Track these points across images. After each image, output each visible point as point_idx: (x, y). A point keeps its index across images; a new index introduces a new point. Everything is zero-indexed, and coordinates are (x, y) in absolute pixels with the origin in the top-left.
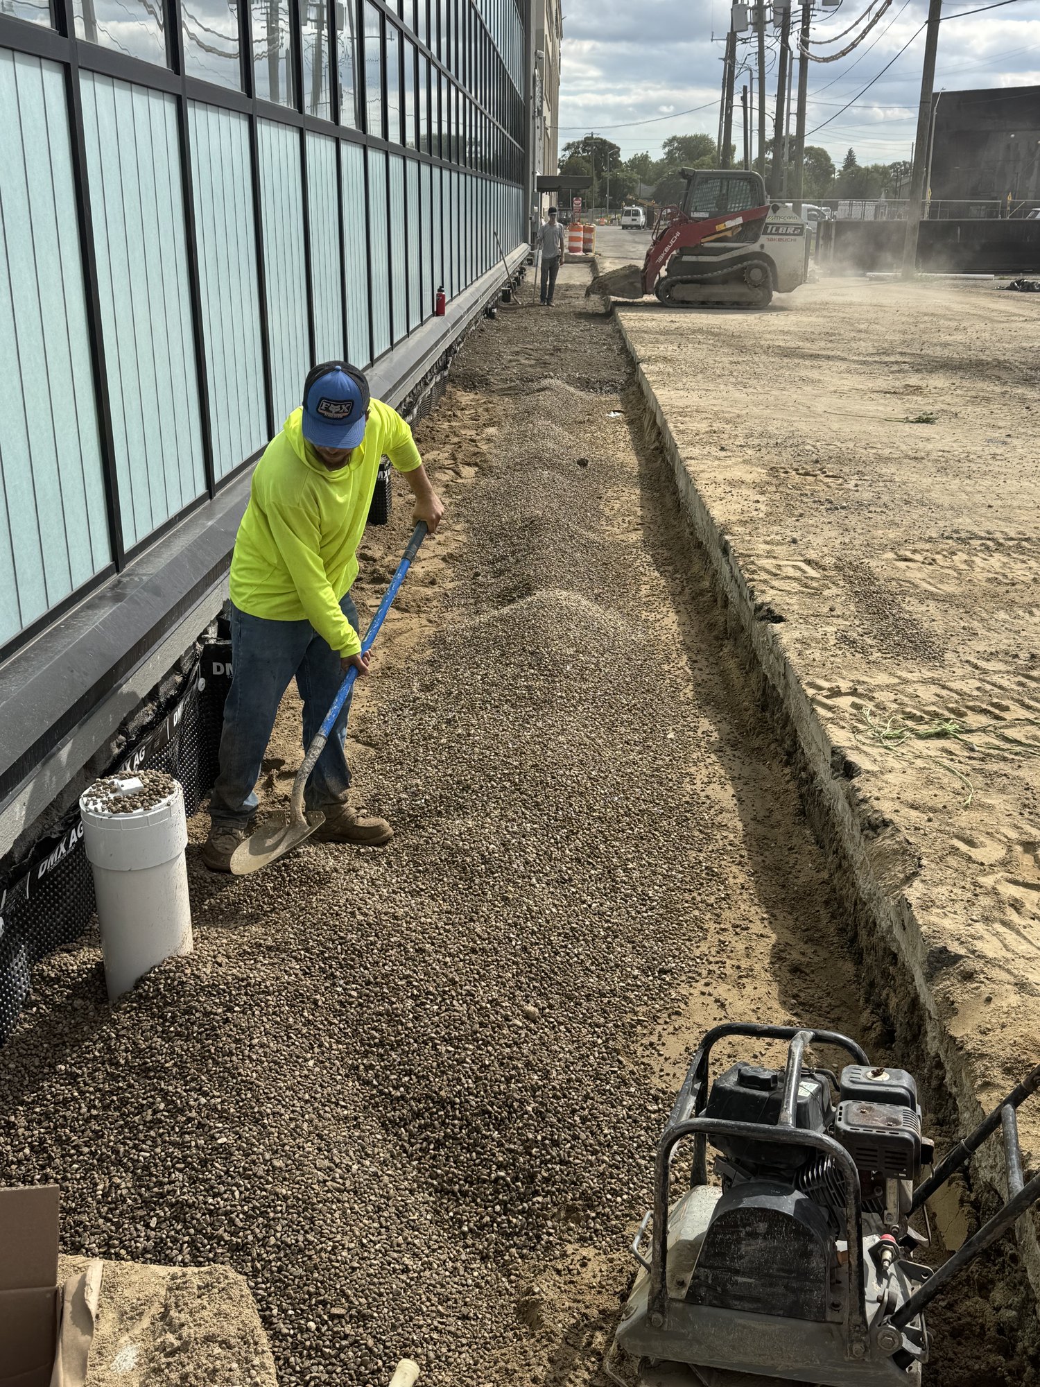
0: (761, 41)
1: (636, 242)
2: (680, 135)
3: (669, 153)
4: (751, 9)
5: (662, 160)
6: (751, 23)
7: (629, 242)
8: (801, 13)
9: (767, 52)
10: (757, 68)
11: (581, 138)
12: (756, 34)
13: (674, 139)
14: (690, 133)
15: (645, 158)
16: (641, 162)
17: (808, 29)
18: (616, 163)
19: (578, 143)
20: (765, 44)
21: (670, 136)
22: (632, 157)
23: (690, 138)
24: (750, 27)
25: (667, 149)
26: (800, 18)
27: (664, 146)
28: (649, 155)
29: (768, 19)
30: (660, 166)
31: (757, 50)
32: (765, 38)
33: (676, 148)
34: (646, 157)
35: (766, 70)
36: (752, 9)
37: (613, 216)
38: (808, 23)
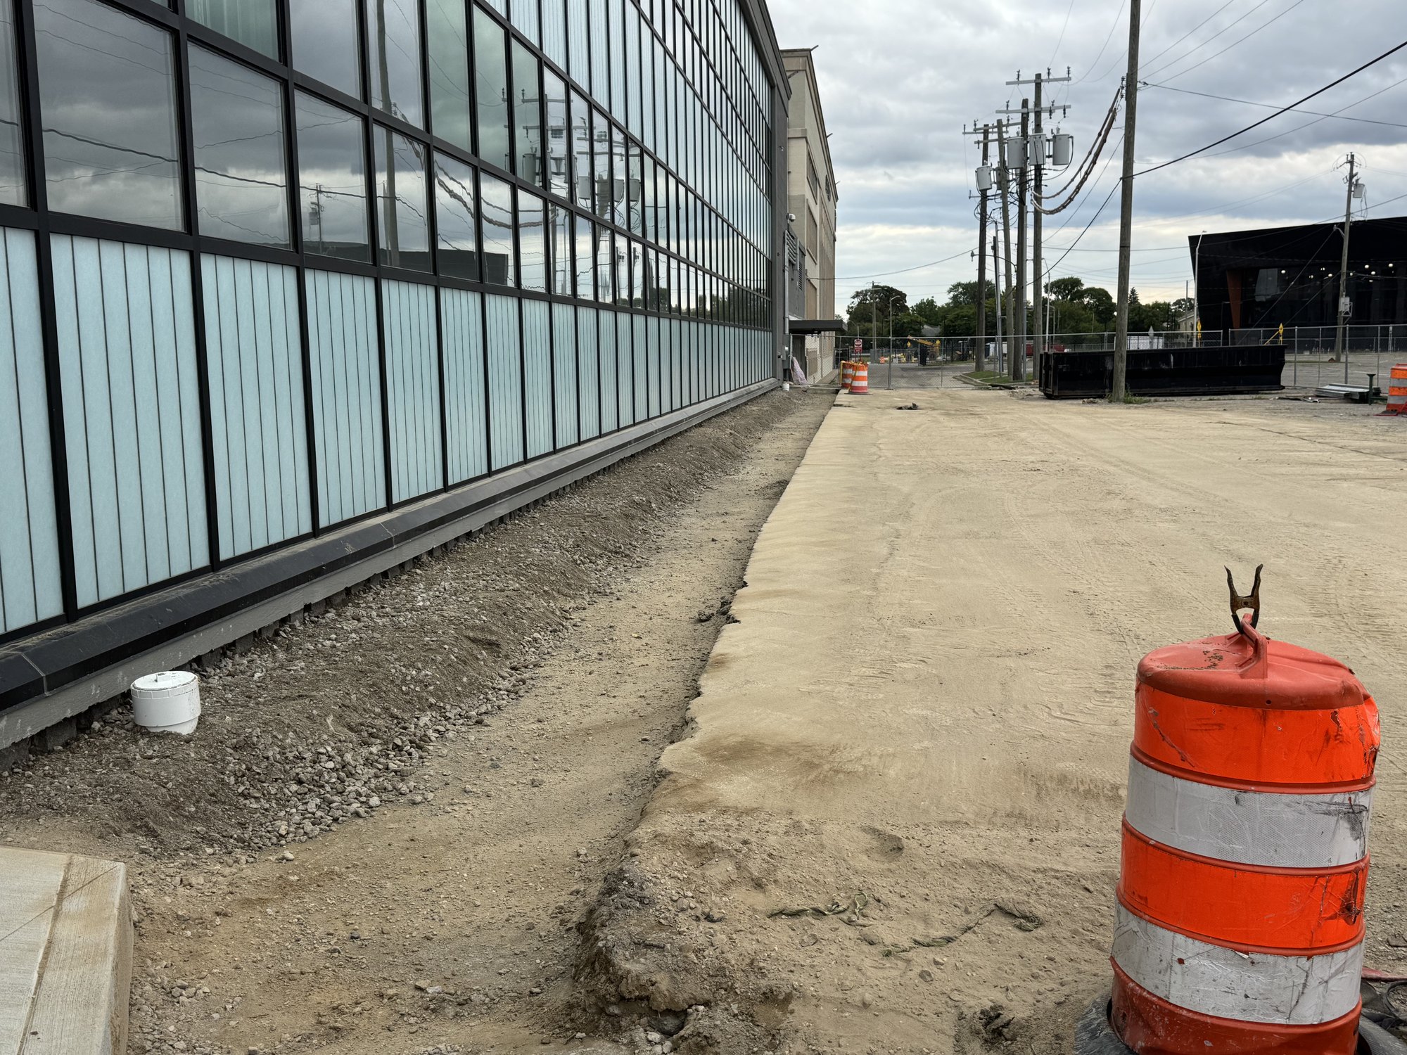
0: (1004, 198)
2: (962, 281)
3: (955, 297)
4: (994, 170)
5: (947, 304)
6: (995, 183)
9: (1009, 207)
10: (1002, 221)
11: (870, 287)
12: (1000, 192)
13: (959, 284)
15: (931, 303)
16: (927, 308)
17: (1041, 185)
18: (902, 309)
19: (866, 291)
20: (1007, 200)
21: (955, 283)
22: (918, 302)
24: (995, 186)
25: (952, 294)
26: (1034, 177)
27: (950, 292)
28: (935, 299)
29: (1010, 178)
30: (946, 310)
31: (1001, 205)
32: (1007, 195)
33: (961, 293)
34: (932, 301)
38: (1041, 180)
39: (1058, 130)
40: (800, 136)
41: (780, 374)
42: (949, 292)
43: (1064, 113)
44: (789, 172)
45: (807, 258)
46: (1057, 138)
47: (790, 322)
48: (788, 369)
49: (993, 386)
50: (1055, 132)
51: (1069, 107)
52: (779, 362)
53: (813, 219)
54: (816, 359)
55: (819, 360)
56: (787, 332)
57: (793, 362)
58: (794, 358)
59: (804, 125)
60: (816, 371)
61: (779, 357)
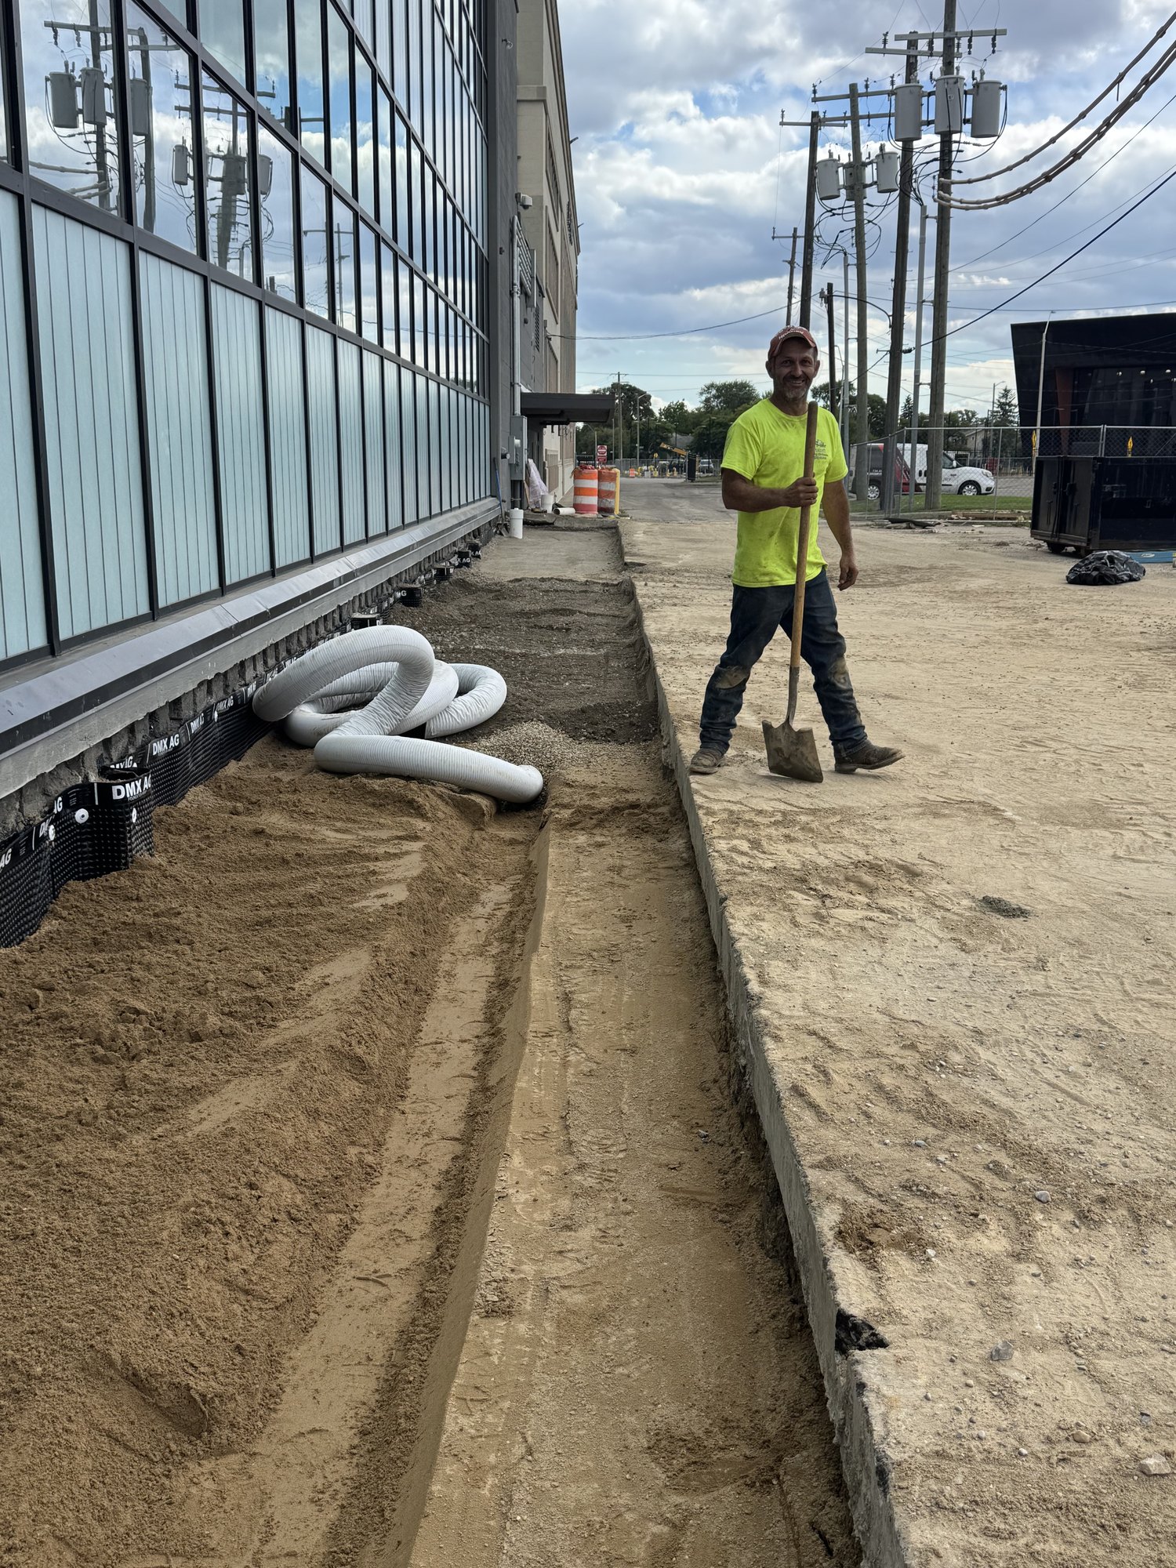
0: (859, 212)
1: (677, 497)
2: (719, 381)
3: (707, 400)
4: (841, 166)
5: (698, 409)
6: (844, 188)
7: (668, 496)
8: (937, 147)
9: (867, 228)
10: (854, 250)
12: (851, 203)
13: (712, 386)
14: (730, 380)
15: (681, 407)
16: (676, 413)
17: (950, 167)
18: (648, 412)
20: (865, 216)
21: (708, 382)
22: (665, 405)
23: (730, 385)
24: (843, 192)
25: (704, 398)
26: (938, 155)
28: (685, 403)
29: (868, 181)
30: (697, 417)
31: (853, 224)
32: (866, 208)
33: (714, 396)
34: (682, 405)
35: (868, 253)
36: (844, 166)
37: (645, 468)
38: (950, 163)
39: (982, 73)
40: (535, 98)
41: (505, 490)
42: (701, 394)
43: (994, 45)
44: (519, 158)
45: (546, 300)
46: (981, 86)
47: (523, 395)
48: (521, 482)
49: (893, 521)
50: (977, 75)
51: (1004, 32)
52: (503, 466)
53: (553, 244)
54: (556, 467)
55: (560, 469)
56: (518, 411)
57: (527, 467)
58: (531, 461)
59: (541, 82)
60: (557, 486)
61: (504, 457)
